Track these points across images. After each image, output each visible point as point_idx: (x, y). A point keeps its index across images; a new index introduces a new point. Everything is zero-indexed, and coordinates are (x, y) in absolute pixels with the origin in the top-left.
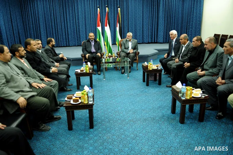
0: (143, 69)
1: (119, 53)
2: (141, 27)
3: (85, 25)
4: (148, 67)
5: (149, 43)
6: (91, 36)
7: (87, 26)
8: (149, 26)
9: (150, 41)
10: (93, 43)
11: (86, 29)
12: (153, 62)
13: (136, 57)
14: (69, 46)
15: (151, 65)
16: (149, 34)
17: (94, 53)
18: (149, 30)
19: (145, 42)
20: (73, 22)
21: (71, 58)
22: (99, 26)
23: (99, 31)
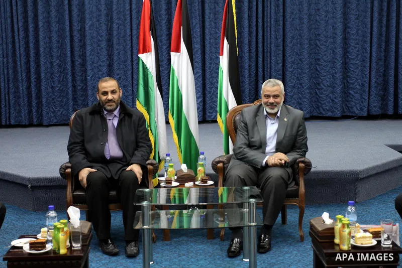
0: (315, 242)
1: (220, 165)
2: (339, 51)
3: (109, 40)
4: (333, 237)
5: (370, 117)
6: (106, 93)
7: (116, 46)
8: (374, 49)
9: (375, 111)
10: (113, 122)
11: (110, 56)
12: (357, 213)
13: (297, 184)
14: (40, 125)
15: (347, 231)
16: (373, 80)
17: (114, 160)
18: (374, 65)
19: (356, 111)
20: (61, 31)
21: (29, 180)
22: (146, 50)
23: (145, 69)
